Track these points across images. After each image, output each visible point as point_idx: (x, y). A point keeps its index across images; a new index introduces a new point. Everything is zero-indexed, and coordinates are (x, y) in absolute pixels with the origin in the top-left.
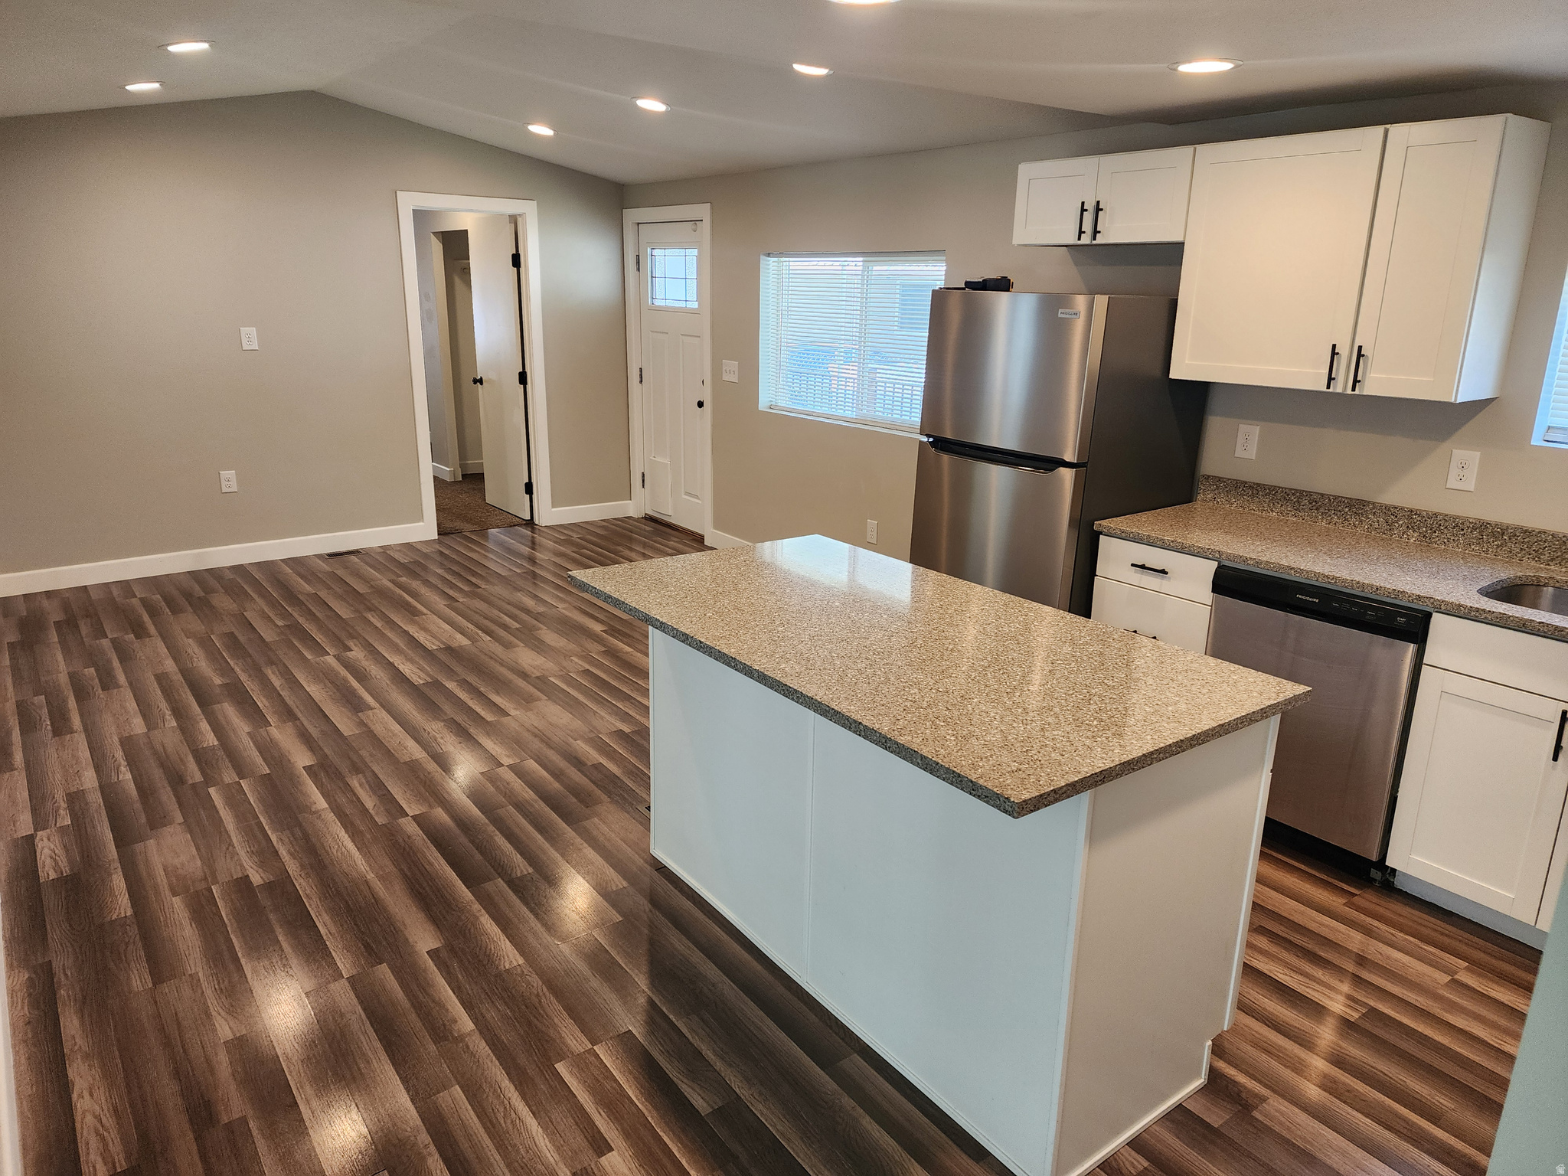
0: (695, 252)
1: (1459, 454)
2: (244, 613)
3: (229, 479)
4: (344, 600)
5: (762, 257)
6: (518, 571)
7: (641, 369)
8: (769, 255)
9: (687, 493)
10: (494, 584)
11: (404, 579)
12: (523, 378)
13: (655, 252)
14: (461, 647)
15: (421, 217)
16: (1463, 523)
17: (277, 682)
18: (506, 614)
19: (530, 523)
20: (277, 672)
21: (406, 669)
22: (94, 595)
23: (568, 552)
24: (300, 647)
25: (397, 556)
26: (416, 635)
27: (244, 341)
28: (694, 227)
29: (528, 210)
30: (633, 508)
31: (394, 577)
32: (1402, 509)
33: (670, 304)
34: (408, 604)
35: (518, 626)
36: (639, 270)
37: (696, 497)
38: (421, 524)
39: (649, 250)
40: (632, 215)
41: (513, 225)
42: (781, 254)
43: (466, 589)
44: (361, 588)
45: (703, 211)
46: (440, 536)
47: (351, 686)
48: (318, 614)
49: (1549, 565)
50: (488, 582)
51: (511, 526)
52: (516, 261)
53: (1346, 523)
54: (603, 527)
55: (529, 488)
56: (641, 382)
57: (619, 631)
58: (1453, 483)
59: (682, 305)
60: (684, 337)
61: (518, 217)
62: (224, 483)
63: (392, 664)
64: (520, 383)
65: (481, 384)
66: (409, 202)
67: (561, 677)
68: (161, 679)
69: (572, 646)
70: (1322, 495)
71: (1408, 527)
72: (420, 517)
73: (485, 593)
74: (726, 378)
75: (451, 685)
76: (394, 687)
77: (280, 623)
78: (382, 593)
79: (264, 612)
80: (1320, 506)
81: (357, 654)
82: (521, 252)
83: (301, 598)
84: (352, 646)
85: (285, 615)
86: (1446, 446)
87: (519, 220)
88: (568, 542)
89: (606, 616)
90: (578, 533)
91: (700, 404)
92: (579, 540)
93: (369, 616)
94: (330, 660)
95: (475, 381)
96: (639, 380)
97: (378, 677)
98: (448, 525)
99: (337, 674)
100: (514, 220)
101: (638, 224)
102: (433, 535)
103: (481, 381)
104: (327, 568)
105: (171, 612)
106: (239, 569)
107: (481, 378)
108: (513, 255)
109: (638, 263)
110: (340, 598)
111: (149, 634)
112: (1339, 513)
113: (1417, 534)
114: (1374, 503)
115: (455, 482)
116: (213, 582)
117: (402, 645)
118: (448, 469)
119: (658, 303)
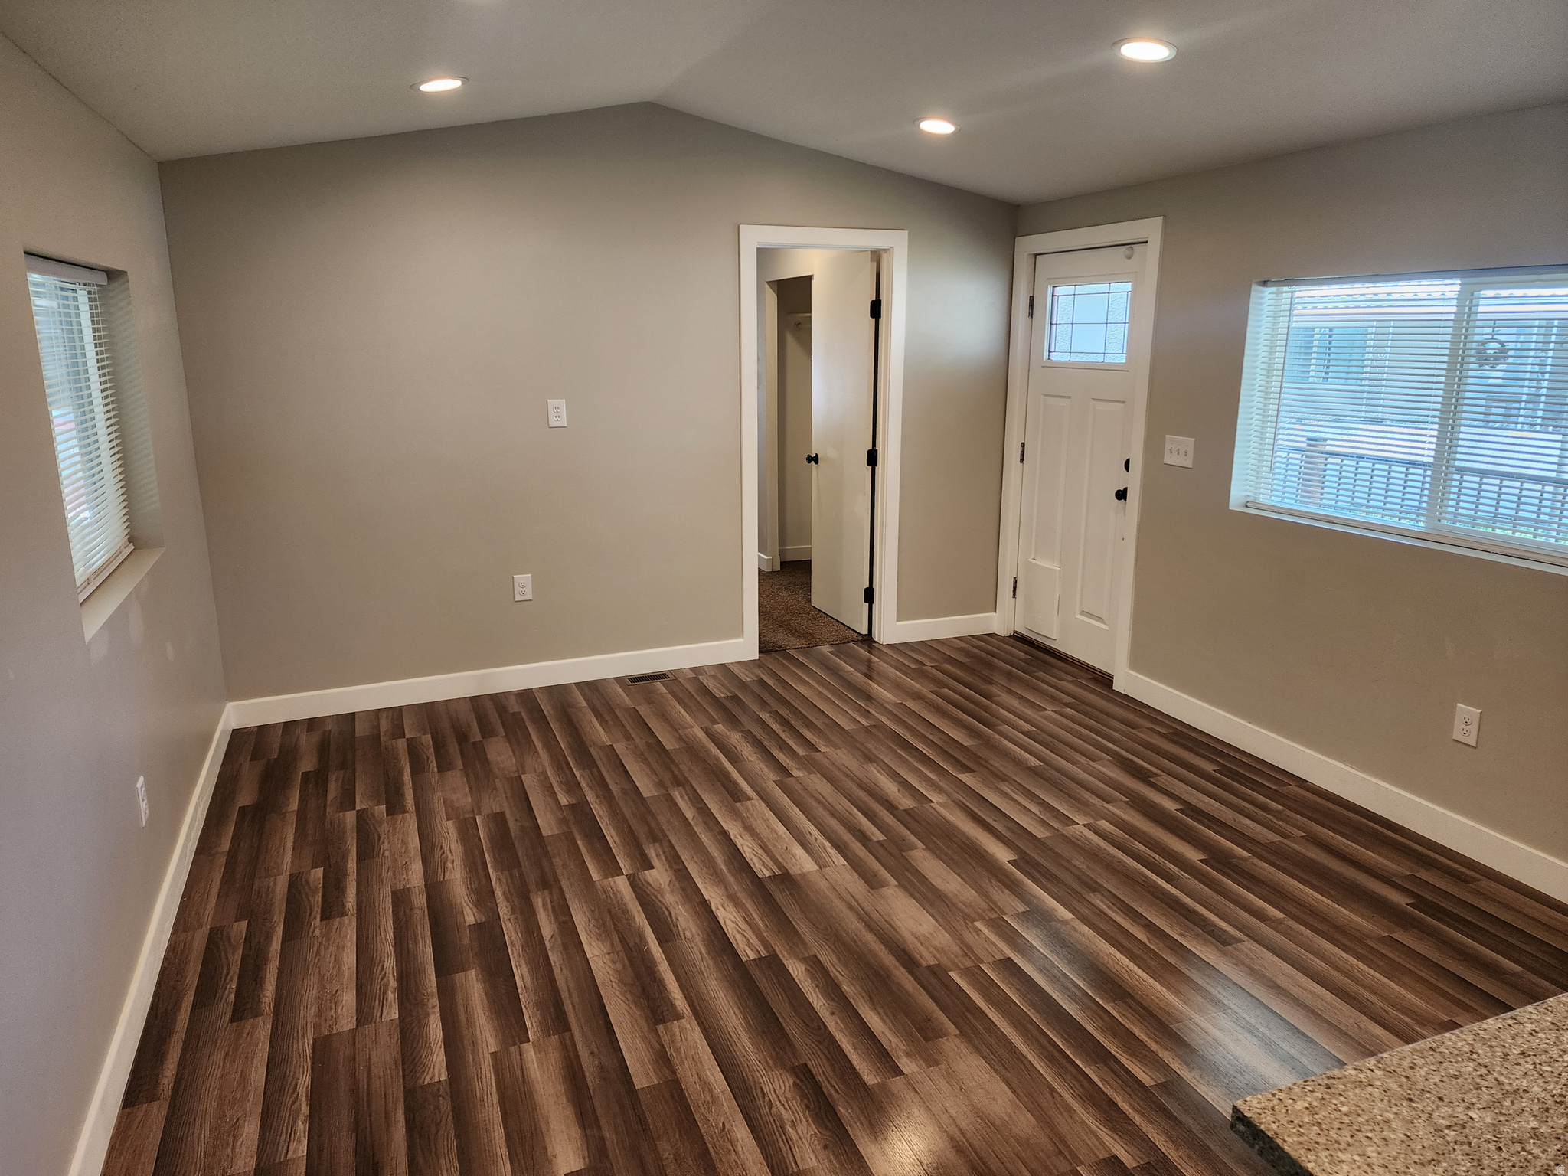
0: (1128, 286)
2: (522, 776)
3: (524, 584)
4: (645, 761)
5: (1255, 288)
6: (864, 722)
7: (1023, 445)
8: (1264, 283)
9: (1083, 613)
10: (836, 747)
11: (720, 728)
12: (872, 458)
13: (1059, 291)
14: (803, 875)
15: (764, 255)
17: (547, 928)
18: (858, 808)
19: (868, 639)
20: (550, 907)
21: (728, 918)
22: (361, 729)
23: (925, 691)
24: (584, 851)
25: (710, 684)
26: (739, 842)
27: (552, 415)
28: (1127, 252)
29: (896, 243)
30: (998, 622)
31: (708, 724)
33: (1075, 358)
34: (727, 775)
35: (881, 837)
36: (1031, 315)
37: (1100, 619)
38: (740, 640)
39: (1050, 289)
40: (1027, 245)
41: (875, 264)
42: (1289, 281)
43: (801, 751)
44: (669, 742)
45: (1151, 229)
46: (762, 655)
47: (649, 952)
48: (613, 787)
50: (829, 742)
51: (844, 643)
52: (876, 309)
54: (962, 650)
55: (869, 595)
56: (1022, 460)
57: (1036, 865)
59: (1100, 359)
60: (1096, 402)
61: (883, 253)
62: (517, 589)
63: (705, 905)
64: (868, 464)
65: (817, 462)
66: (753, 237)
67: (967, 972)
68: (401, 898)
69: (969, 894)
72: (738, 631)
73: (825, 762)
74: (1169, 459)
75: (797, 970)
76: (711, 963)
77: (564, 800)
78: (692, 750)
79: (547, 777)
81: (659, 876)
82: (883, 298)
83: (594, 754)
84: (655, 861)
85: (572, 786)
87: (885, 257)
88: (920, 673)
89: (1009, 829)
90: (932, 659)
91: (1121, 495)
92: (935, 671)
93: (676, 794)
94: (621, 884)
95: (810, 459)
96: (1019, 457)
97: (688, 934)
98: (770, 637)
99: (630, 919)
100: (877, 257)
101: (1036, 255)
102: (754, 654)
103: (816, 459)
104: (627, 701)
105: (438, 769)
106: (526, 696)
107: (817, 454)
108: (872, 302)
109: (1031, 306)
110: (641, 757)
111: (404, 806)
115: (773, 572)
116: (494, 718)
117: (720, 862)
118: (766, 558)
119: (1055, 357)
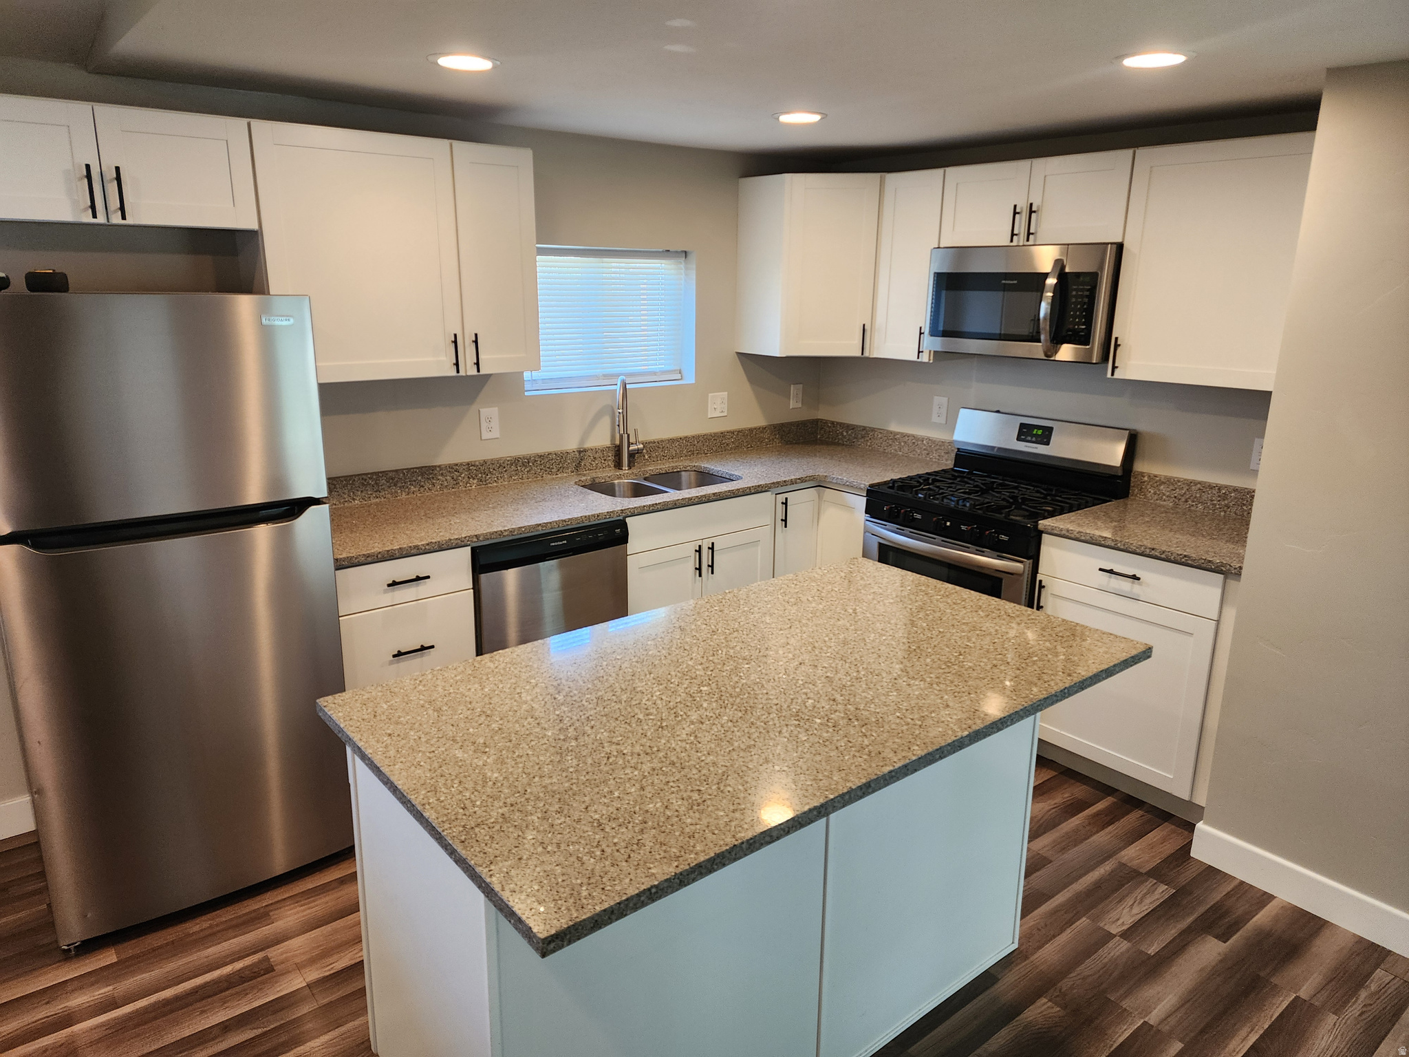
1: (485, 412)
16: (503, 463)
32: (461, 464)
49: (557, 474)
53: (422, 489)
58: (485, 435)
70: (396, 471)
71: (468, 477)
80: (397, 481)
86: (474, 407)
112: (414, 483)
113: (476, 480)
114: (439, 466)
